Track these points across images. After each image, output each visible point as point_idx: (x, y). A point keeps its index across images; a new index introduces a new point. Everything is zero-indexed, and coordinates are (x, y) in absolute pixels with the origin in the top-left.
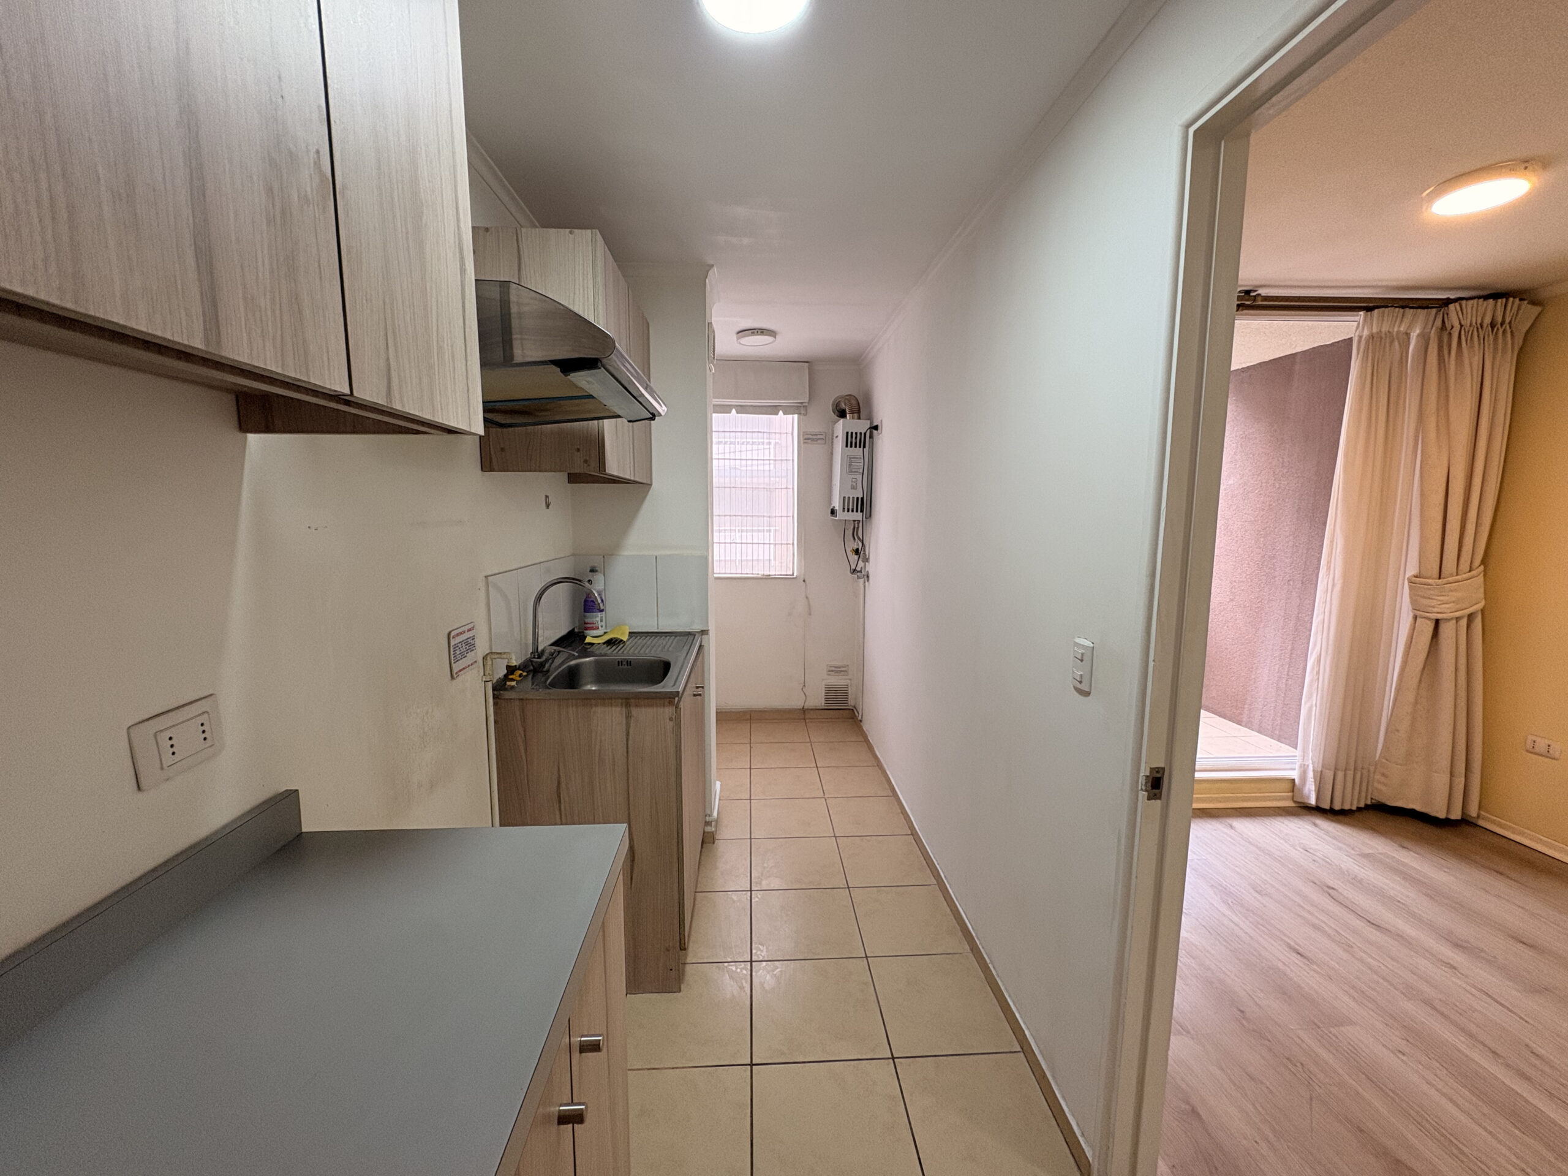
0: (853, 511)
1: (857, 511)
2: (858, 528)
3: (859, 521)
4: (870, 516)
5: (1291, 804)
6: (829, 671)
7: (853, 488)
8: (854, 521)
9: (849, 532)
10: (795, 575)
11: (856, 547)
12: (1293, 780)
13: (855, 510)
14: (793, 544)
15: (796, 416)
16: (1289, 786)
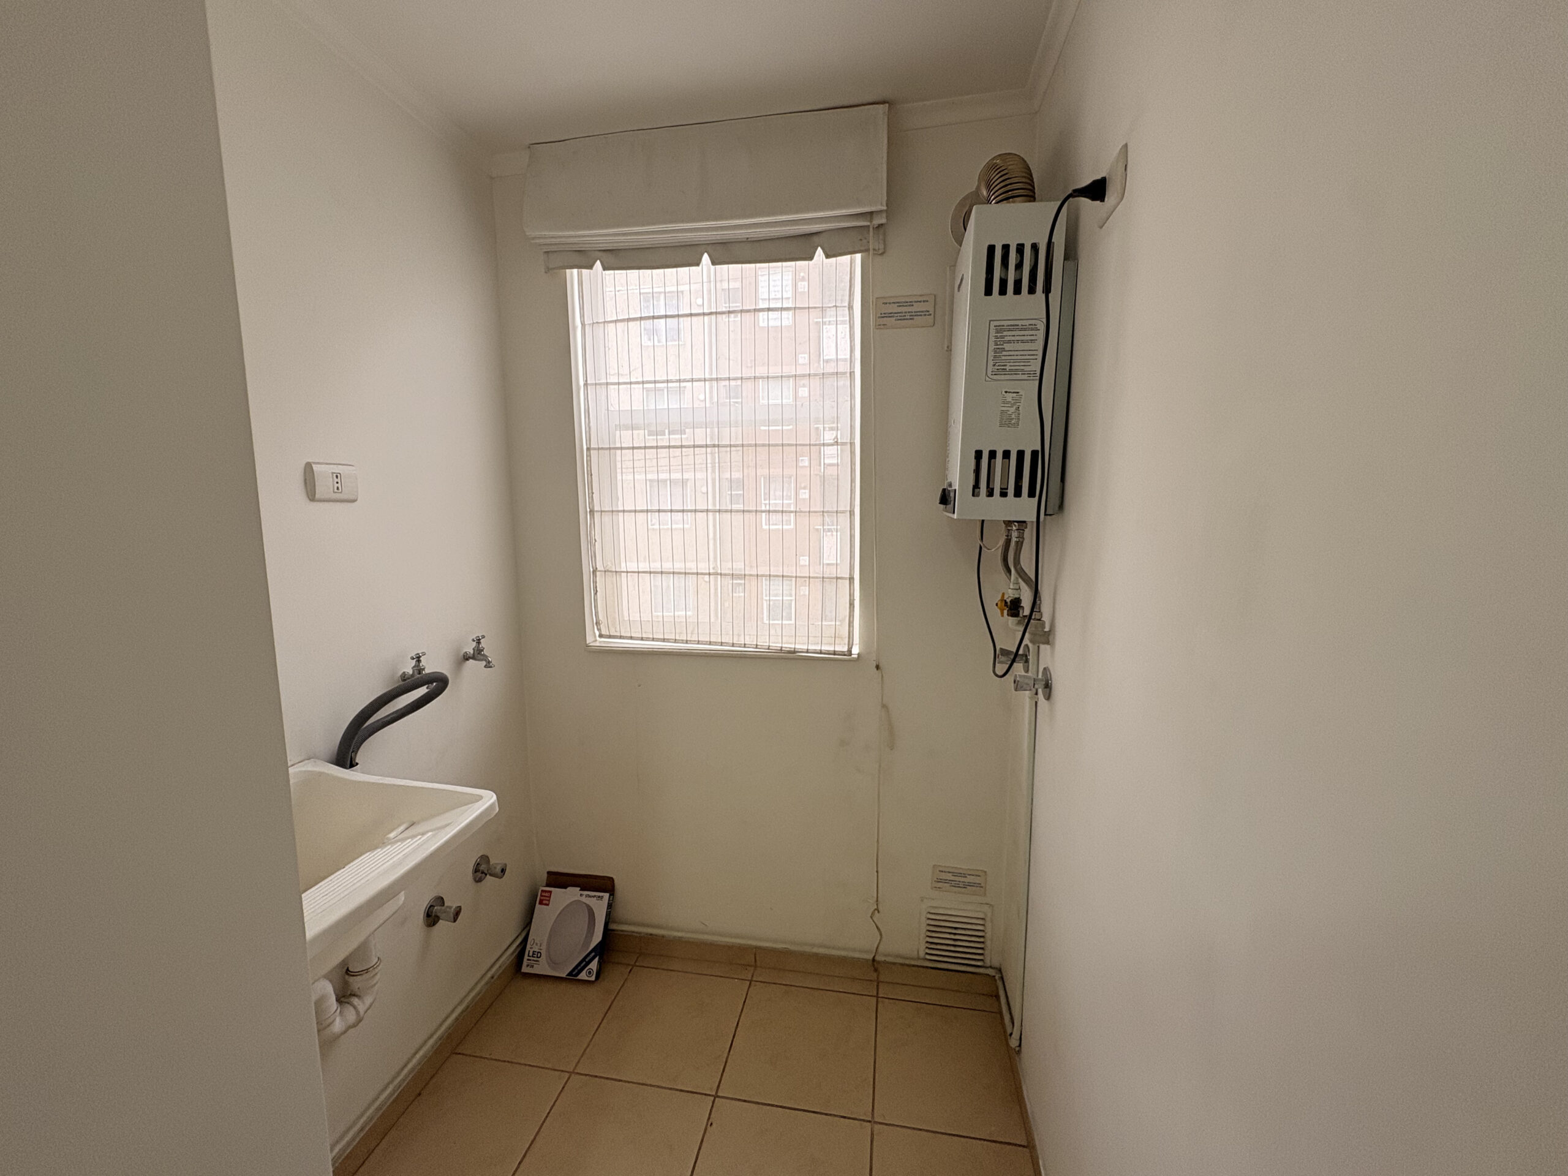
0: (1004, 494)
1: (1018, 493)
2: (1019, 545)
3: (1022, 523)
4: (1061, 506)
6: (939, 881)
7: (1007, 422)
8: (1008, 523)
9: (994, 553)
10: (855, 651)
11: (1010, 595)
13: (1011, 491)
14: (851, 579)
15: (858, 257)
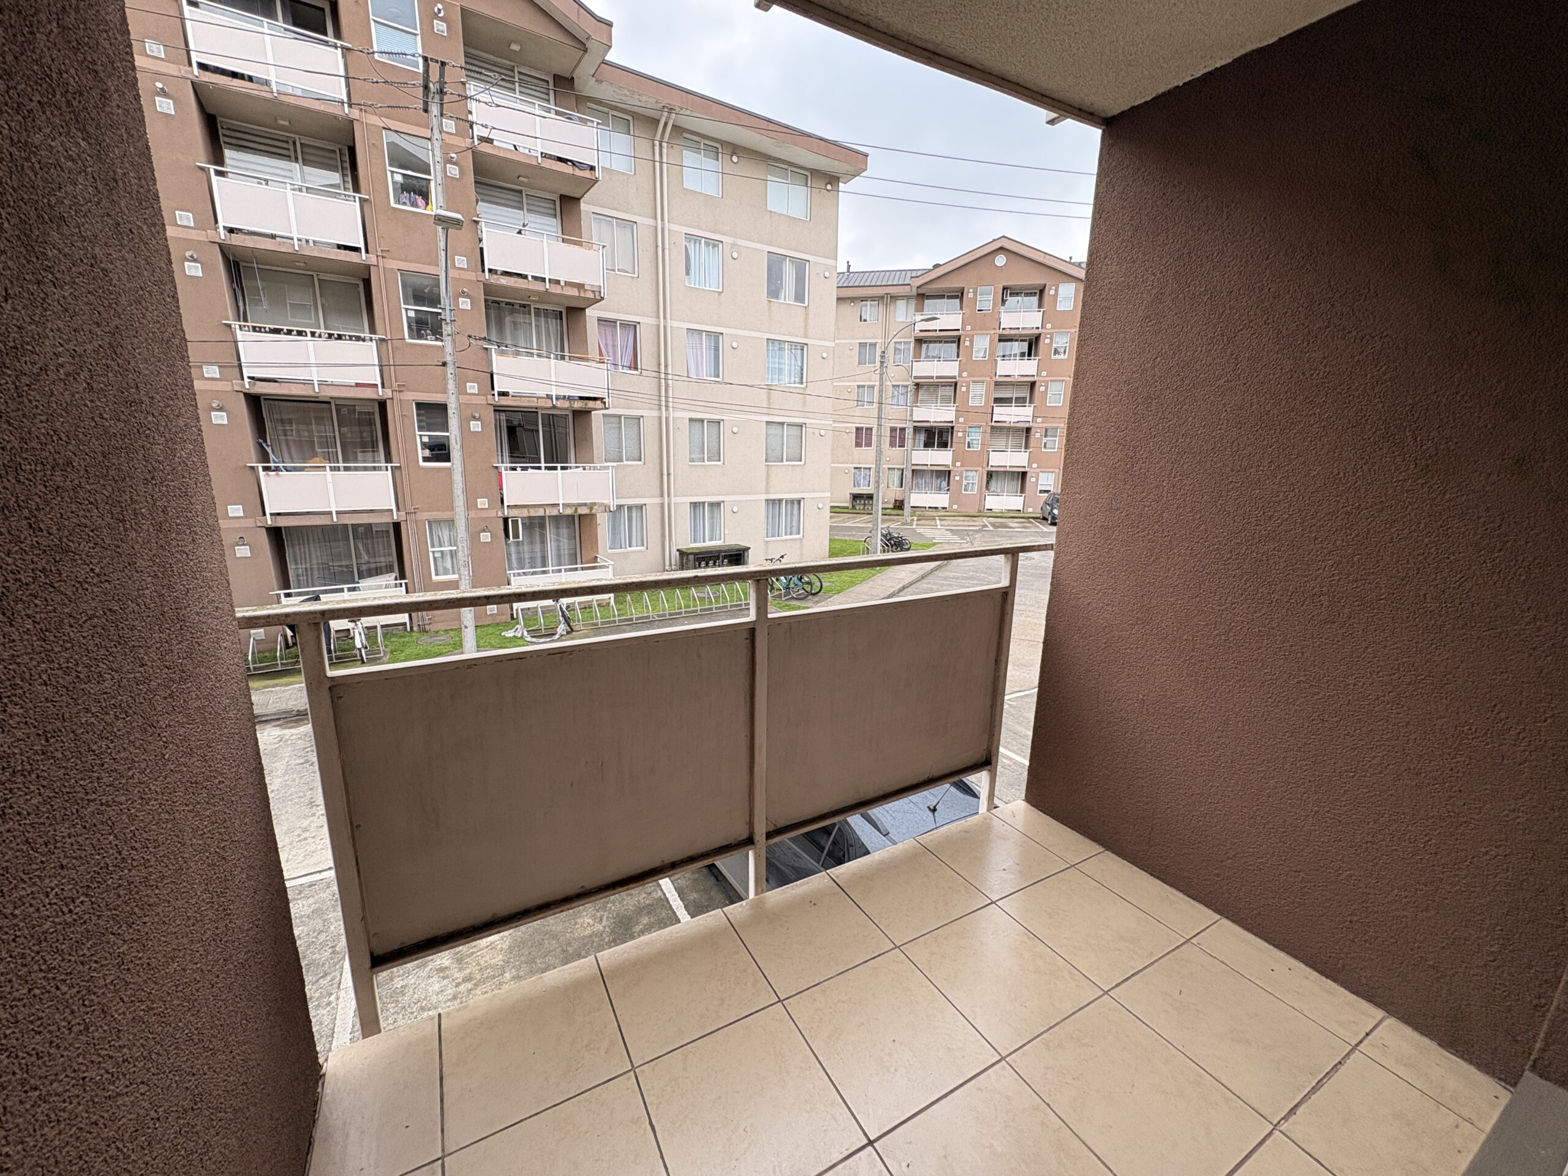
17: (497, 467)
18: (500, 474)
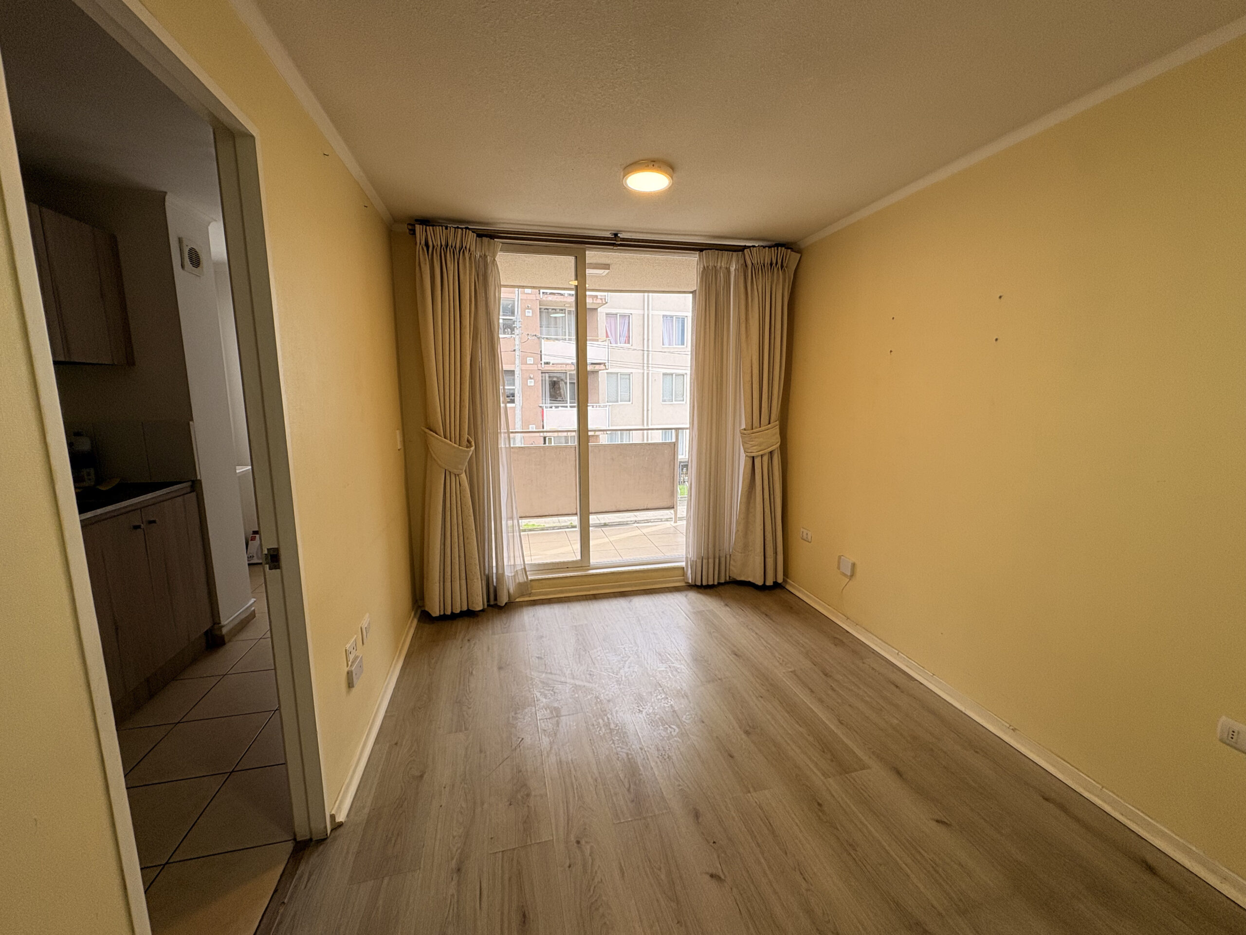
5: (683, 584)
12: (684, 568)
16: (681, 572)
17: (541, 407)
18: (543, 409)
